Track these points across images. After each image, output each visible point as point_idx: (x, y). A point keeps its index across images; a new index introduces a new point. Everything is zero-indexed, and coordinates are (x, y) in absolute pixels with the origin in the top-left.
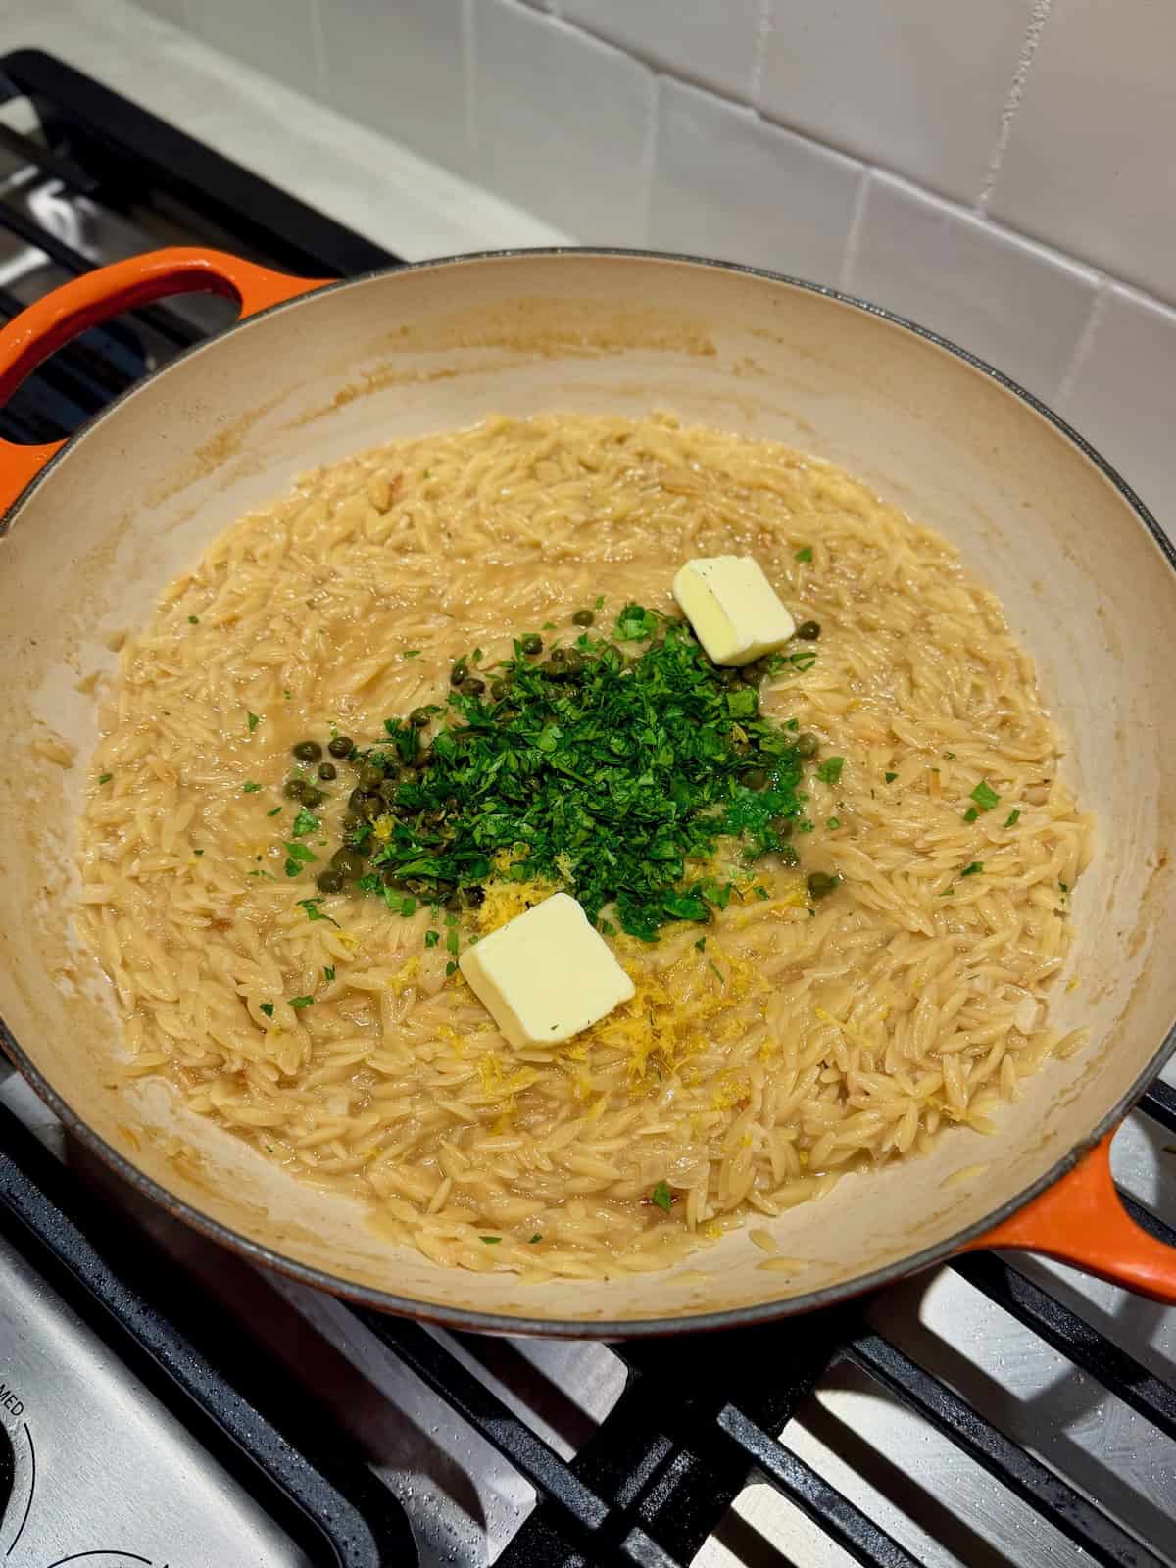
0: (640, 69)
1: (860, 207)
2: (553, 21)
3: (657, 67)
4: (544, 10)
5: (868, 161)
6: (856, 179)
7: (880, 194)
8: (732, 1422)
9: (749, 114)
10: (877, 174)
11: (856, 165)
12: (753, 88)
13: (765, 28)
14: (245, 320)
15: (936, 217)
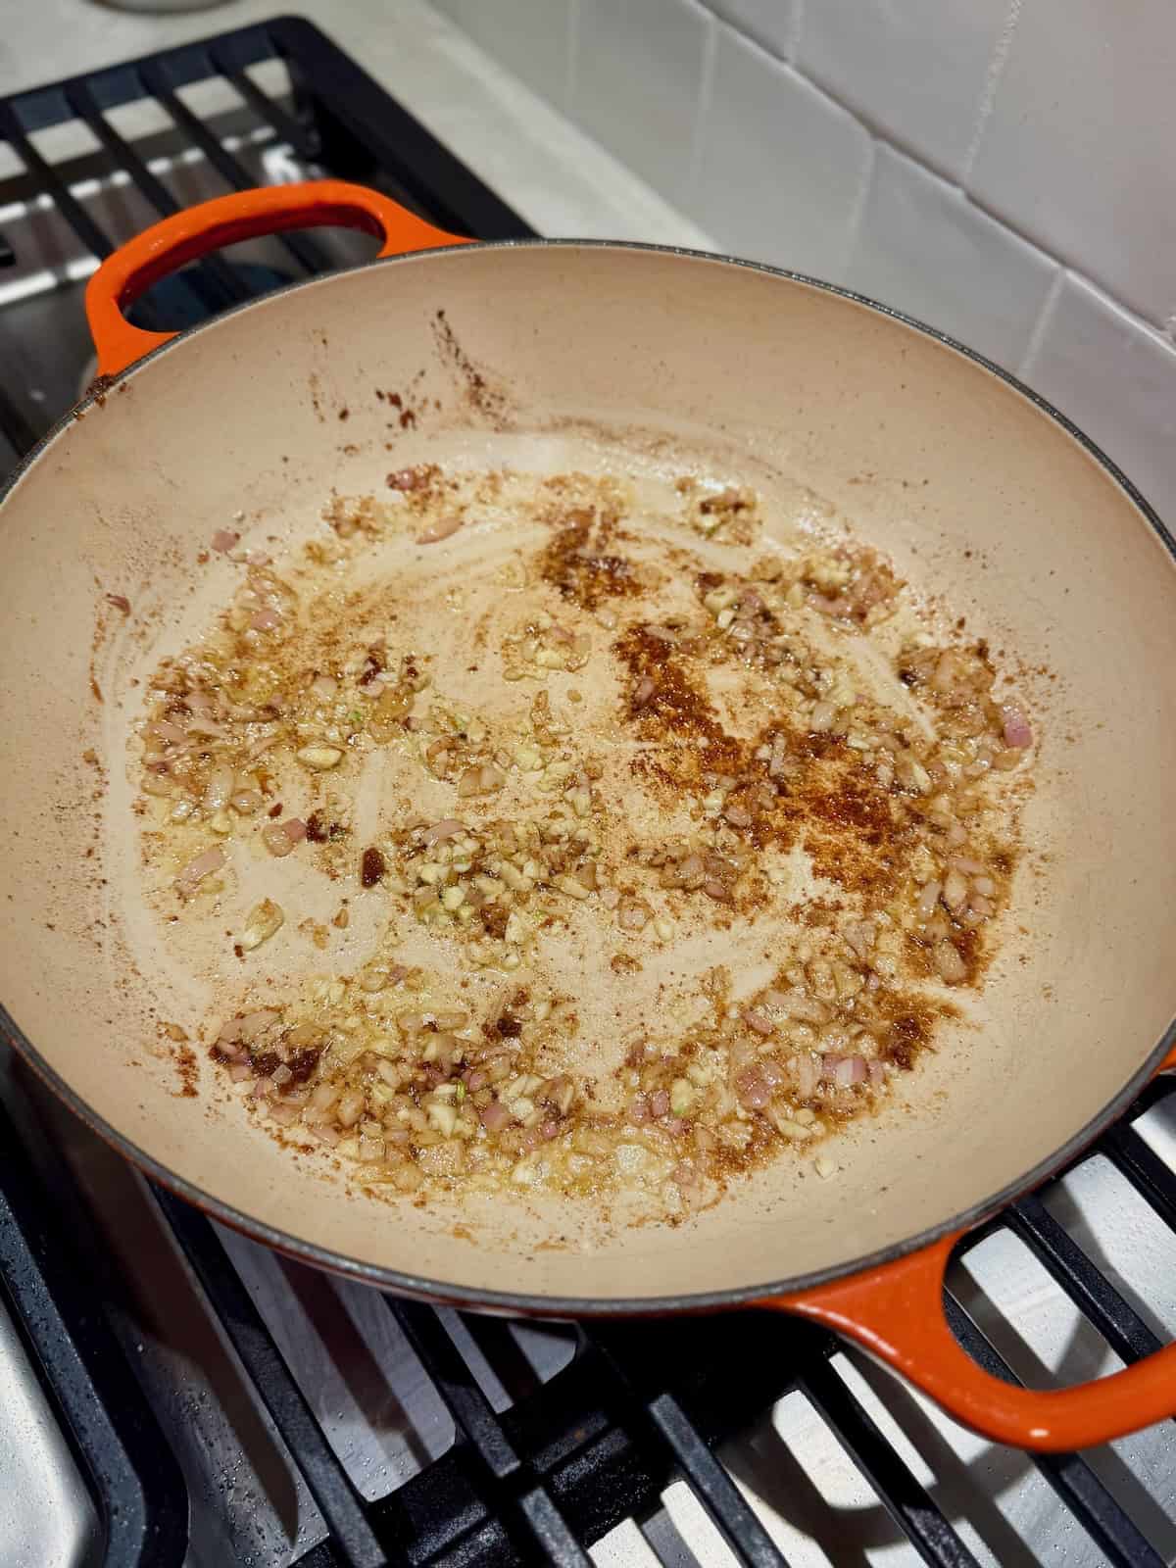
0: (861, 130)
1: (1049, 308)
2: (787, 70)
3: (878, 133)
4: (782, 58)
5: (1064, 262)
6: (1049, 277)
7: (1071, 297)
8: (537, 1509)
9: (958, 194)
10: (1071, 275)
11: (1054, 264)
12: (965, 169)
13: (986, 109)
14: (383, 259)
15: (1124, 332)
